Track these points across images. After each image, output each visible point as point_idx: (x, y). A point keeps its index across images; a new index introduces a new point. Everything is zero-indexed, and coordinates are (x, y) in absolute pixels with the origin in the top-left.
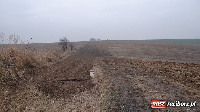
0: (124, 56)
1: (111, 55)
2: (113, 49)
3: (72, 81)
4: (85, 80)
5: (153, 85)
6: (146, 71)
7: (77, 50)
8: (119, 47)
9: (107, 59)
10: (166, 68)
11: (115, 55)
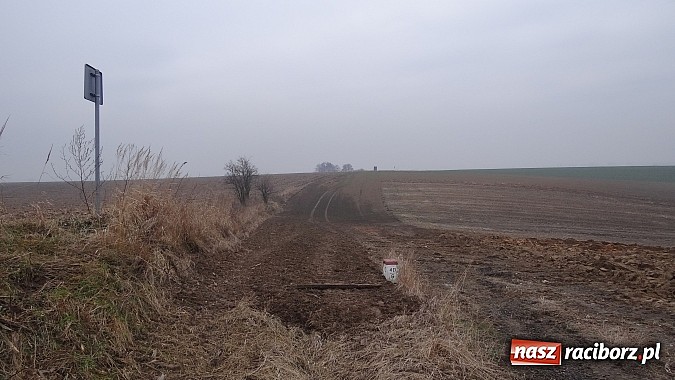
0: (439, 221)
1: (396, 219)
2: (400, 198)
3: (342, 291)
4: (378, 287)
5: (583, 303)
6: (539, 266)
7: (282, 202)
8: (420, 194)
9: (392, 233)
10: (602, 258)
11: (408, 219)
